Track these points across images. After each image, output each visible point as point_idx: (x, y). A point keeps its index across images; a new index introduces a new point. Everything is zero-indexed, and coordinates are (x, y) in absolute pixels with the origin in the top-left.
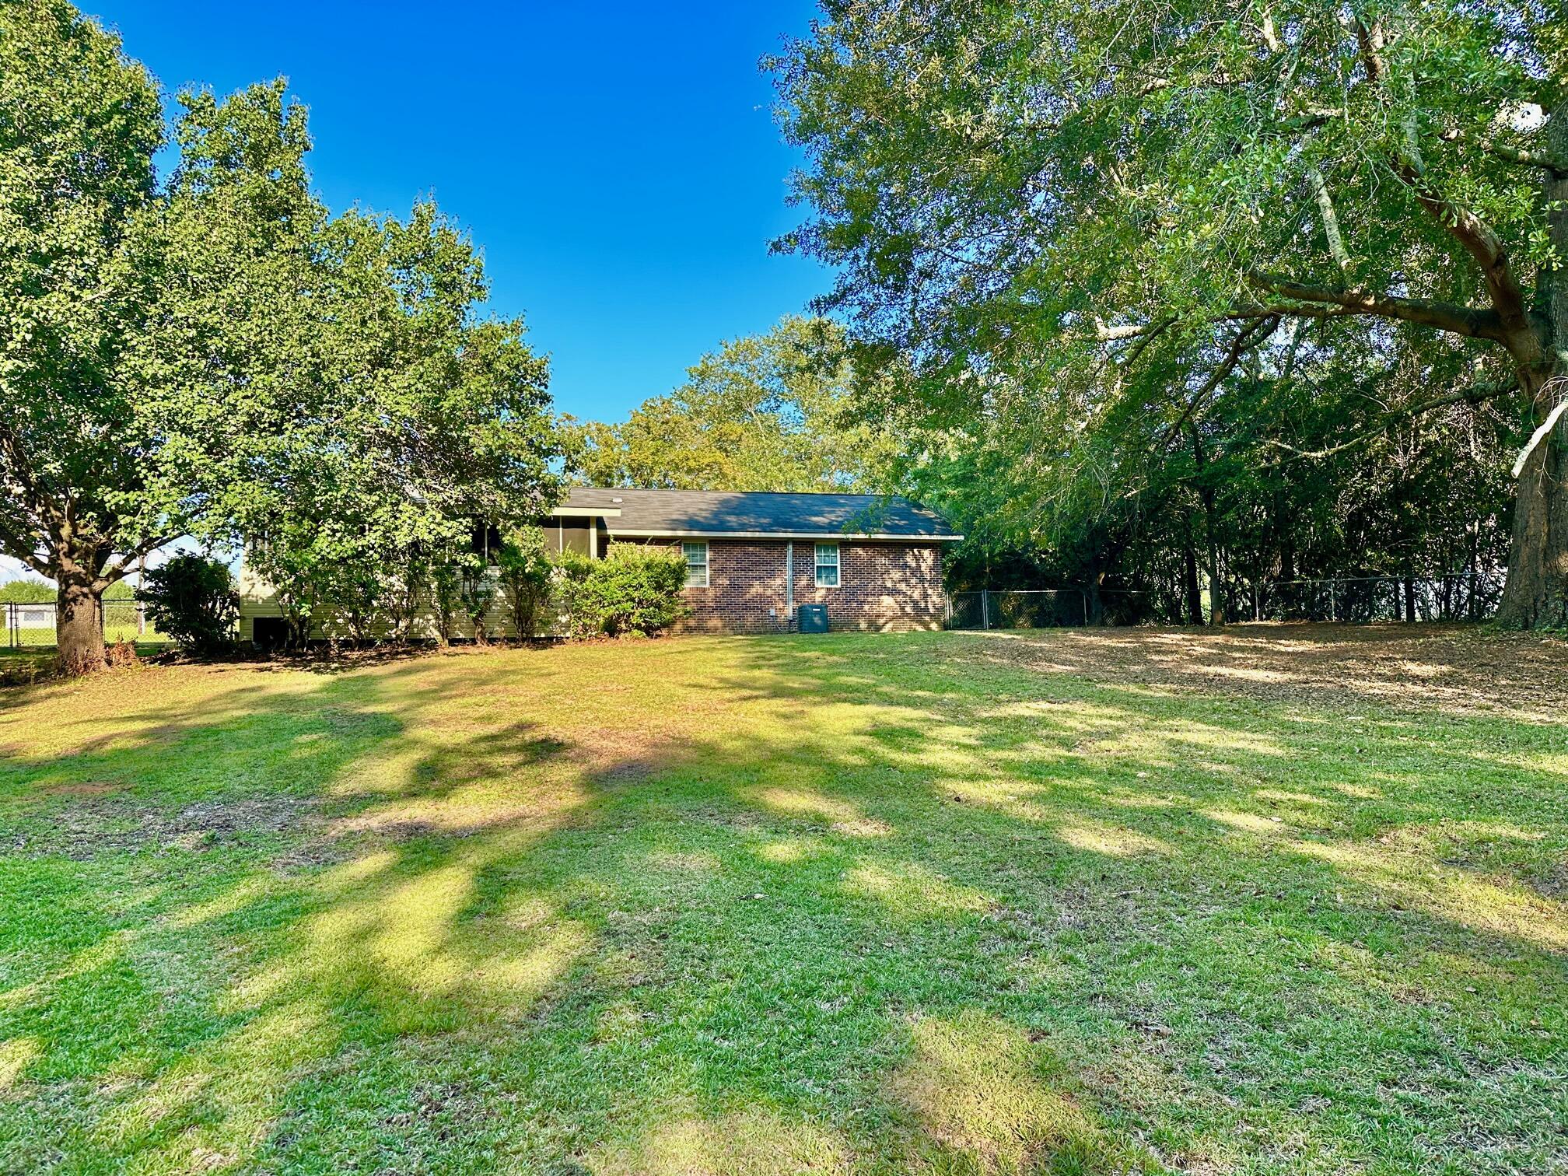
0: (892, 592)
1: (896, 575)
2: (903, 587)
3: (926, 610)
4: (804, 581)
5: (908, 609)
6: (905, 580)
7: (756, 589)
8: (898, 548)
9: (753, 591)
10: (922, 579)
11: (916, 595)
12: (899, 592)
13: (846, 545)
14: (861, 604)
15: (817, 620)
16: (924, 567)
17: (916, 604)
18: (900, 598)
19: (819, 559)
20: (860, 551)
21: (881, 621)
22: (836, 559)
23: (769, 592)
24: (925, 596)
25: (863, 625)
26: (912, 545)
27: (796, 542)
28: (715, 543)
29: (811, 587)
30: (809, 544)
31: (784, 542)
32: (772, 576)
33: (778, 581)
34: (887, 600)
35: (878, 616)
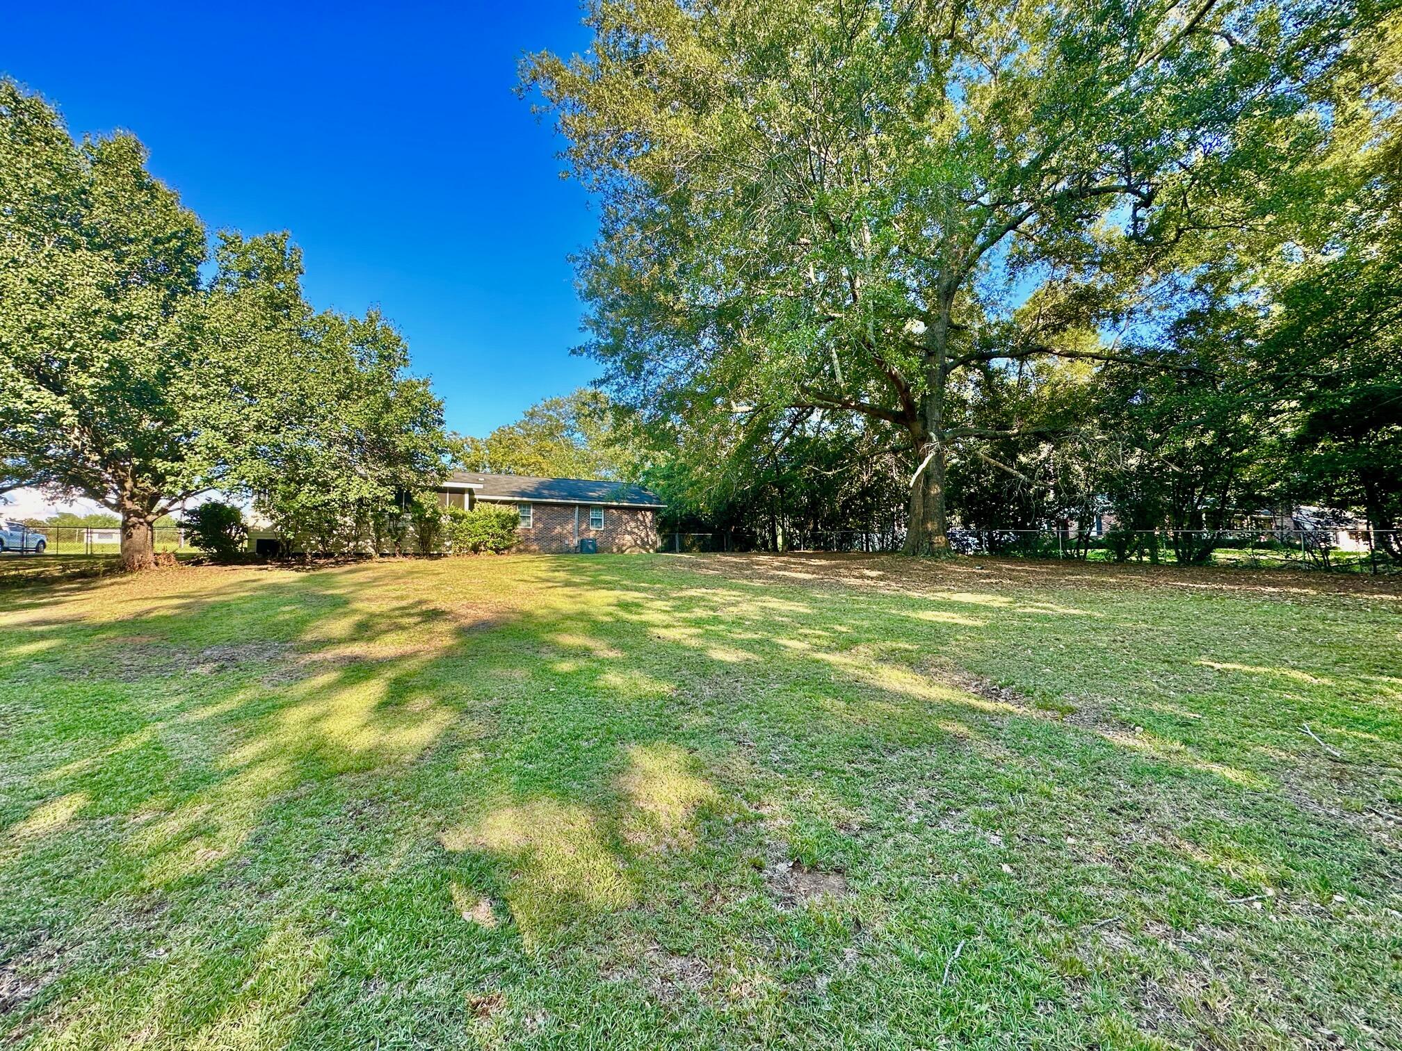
0: (631, 533)
1: (633, 524)
2: (636, 530)
3: (648, 542)
4: (584, 526)
5: (638, 542)
6: (637, 527)
7: (558, 529)
8: (633, 510)
9: (556, 531)
10: (646, 527)
11: (643, 535)
12: (634, 533)
13: (607, 508)
14: (614, 539)
15: (590, 547)
16: (647, 520)
17: (642, 539)
18: (635, 536)
19: (592, 515)
20: (614, 511)
21: (624, 548)
22: (601, 515)
23: (565, 531)
24: (647, 536)
25: (615, 550)
26: (641, 509)
27: (580, 506)
28: (535, 504)
29: (588, 530)
30: (588, 507)
31: (574, 505)
32: (566, 522)
33: (570, 526)
34: (628, 537)
35: (623, 545)
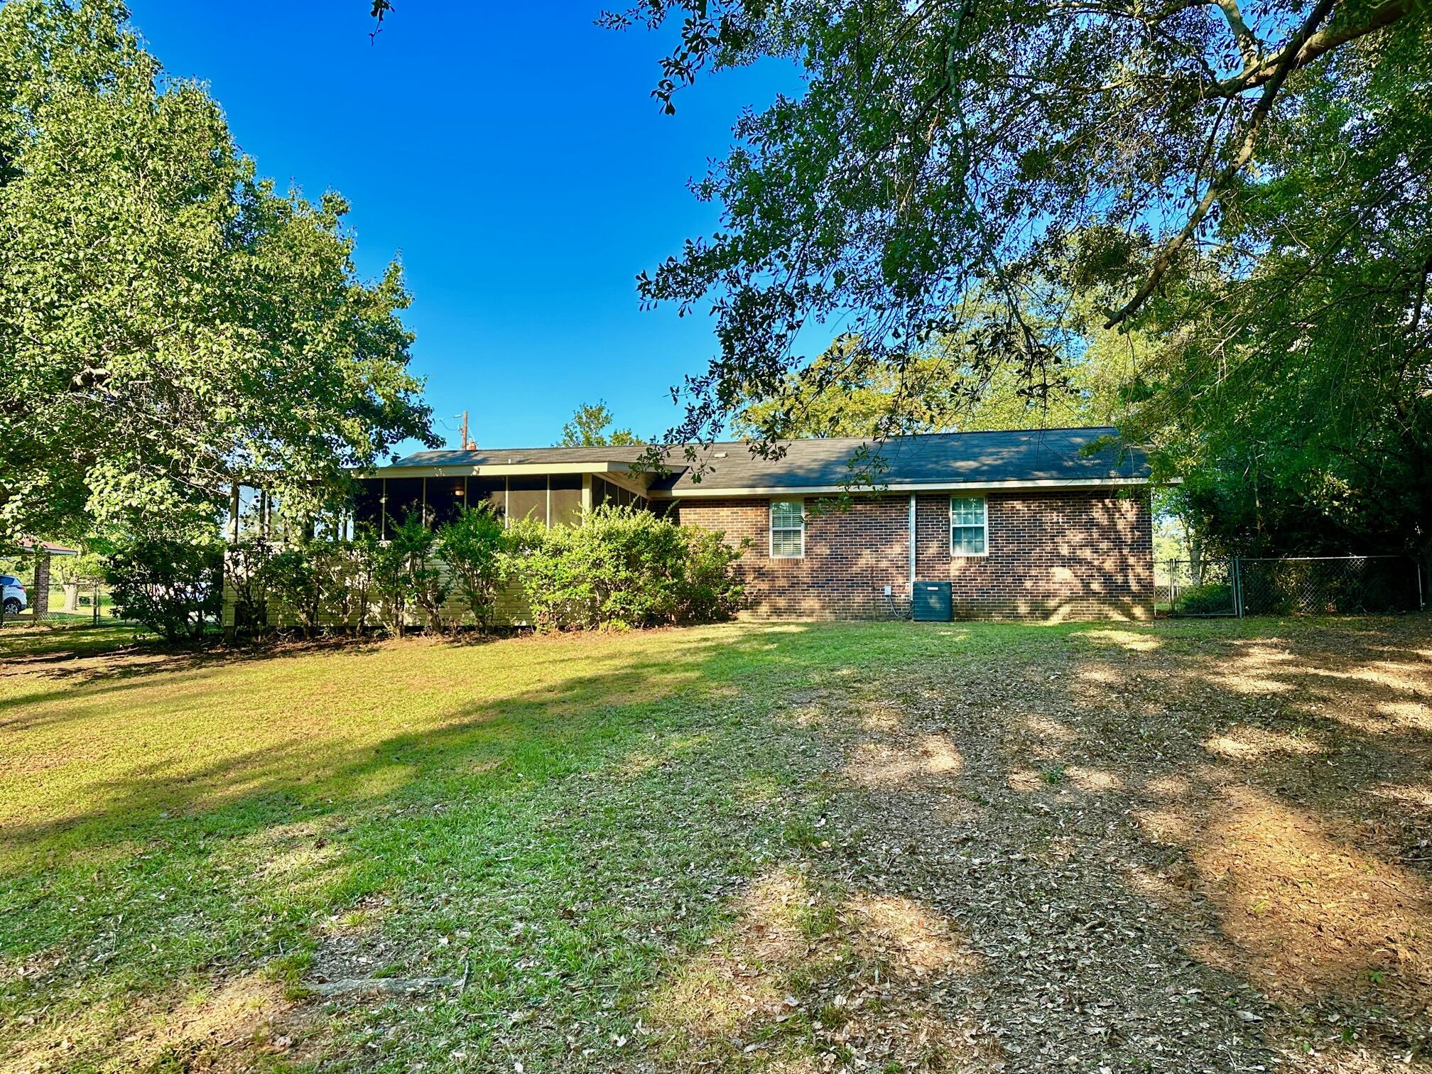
0: (1071, 561)
1: (1077, 537)
2: (1087, 553)
3: (1125, 588)
4: (933, 549)
5: (1095, 586)
6: (1090, 544)
7: (866, 559)
8: (1082, 498)
9: (862, 562)
10: (1118, 542)
11: (1109, 565)
12: (1080, 561)
13: (996, 497)
14: (1020, 579)
15: (933, 601)
16: (1121, 525)
17: (1108, 579)
18: (1083, 570)
19: (956, 518)
20: (1018, 505)
21: (1052, 603)
22: (983, 517)
23: (884, 564)
24: (1124, 567)
25: (1023, 609)
26: (1101, 493)
27: (921, 497)
28: (810, 500)
29: (944, 557)
30: (943, 498)
31: (904, 497)
32: (888, 542)
33: (897, 549)
34: (1062, 574)
35: (1048, 595)
